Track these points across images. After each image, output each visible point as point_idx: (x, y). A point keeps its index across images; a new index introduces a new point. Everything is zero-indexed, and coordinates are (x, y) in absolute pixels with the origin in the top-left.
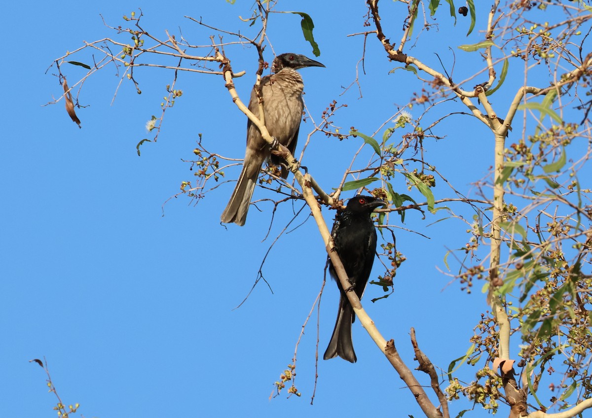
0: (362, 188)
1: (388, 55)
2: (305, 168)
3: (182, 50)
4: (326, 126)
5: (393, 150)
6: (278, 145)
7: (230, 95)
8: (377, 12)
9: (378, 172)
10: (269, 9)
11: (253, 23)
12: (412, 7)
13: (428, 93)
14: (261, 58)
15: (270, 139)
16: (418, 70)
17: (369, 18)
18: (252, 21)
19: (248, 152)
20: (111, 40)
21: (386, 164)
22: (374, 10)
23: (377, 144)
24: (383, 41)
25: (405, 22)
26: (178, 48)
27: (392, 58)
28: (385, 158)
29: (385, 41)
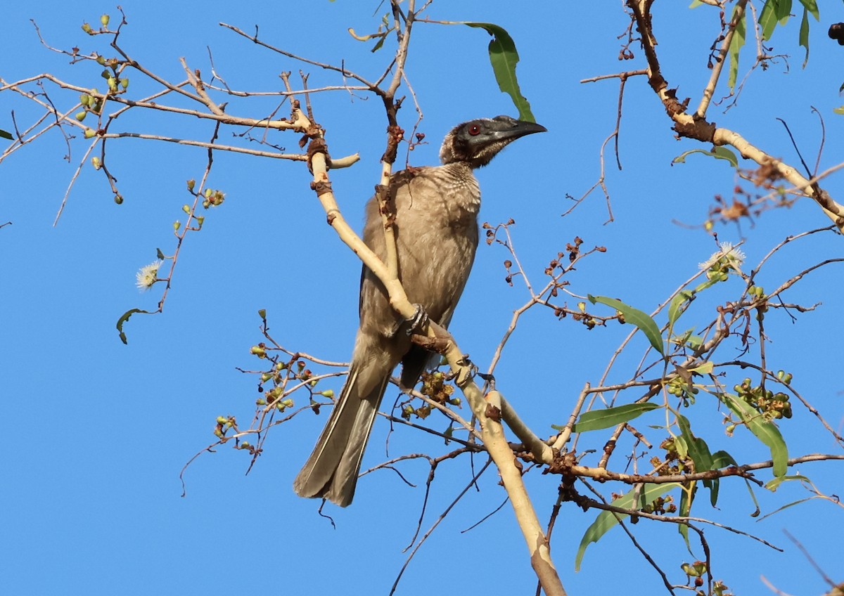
0: (620, 426)
1: (673, 124)
2: (489, 378)
3: (217, 104)
5: (695, 341)
6: (427, 323)
7: (321, 207)
8: (650, 27)
9: (658, 391)
10: (414, 15)
11: (380, 44)
14: (393, 125)
15: (409, 310)
16: (740, 159)
17: (631, 41)
18: (378, 39)
19: (361, 342)
20: (55, 79)
21: (676, 372)
22: (644, 23)
23: (654, 326)
24: (663, 91)
25: (713, 48)
26: (207, 99)
27: (683, 131)
28: (673, 359)
29: (666, 94)
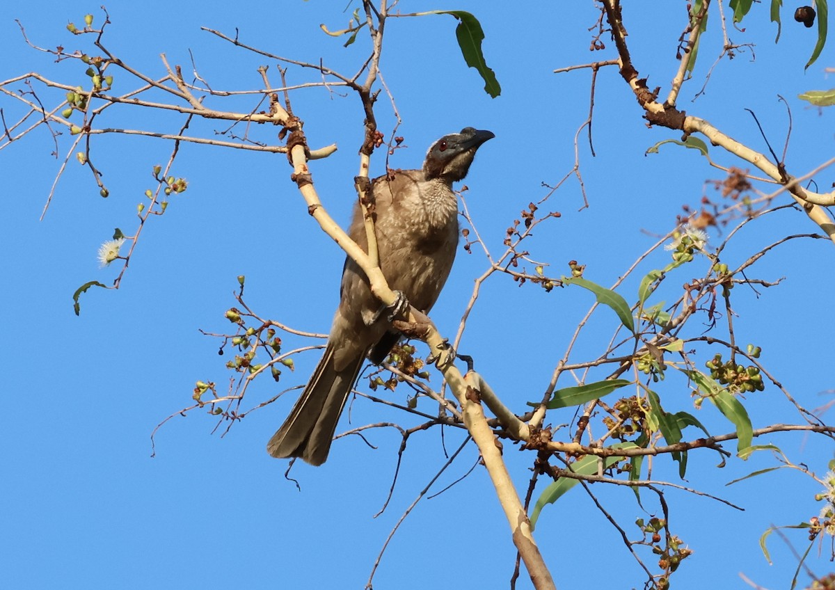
0: (593, 402)
1: (644, 113)
2: (467, 359)
3: (197, 98)
4: (514, 261)
5: (662, 319)
6: (408, 309)
7: (303, 198)
8: (620, 18)
9: (628, 367)
10: (387, 10)
11: (352, 40)
12: (696, 8)
13: (715, 208)
14: (370, 119)
15: (391, 297)
16: (710, 146)
17: (601, 32)
18: (351, 34)
20: (41, 78)
21: (646, 350)
22: (614, 15)
23: (625, 305)
24: (633, 82)
25: (681, 39)
26: (188, 94)
27: (654, 120)
28: (643, 337)
29: (637, 83)
